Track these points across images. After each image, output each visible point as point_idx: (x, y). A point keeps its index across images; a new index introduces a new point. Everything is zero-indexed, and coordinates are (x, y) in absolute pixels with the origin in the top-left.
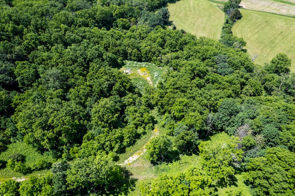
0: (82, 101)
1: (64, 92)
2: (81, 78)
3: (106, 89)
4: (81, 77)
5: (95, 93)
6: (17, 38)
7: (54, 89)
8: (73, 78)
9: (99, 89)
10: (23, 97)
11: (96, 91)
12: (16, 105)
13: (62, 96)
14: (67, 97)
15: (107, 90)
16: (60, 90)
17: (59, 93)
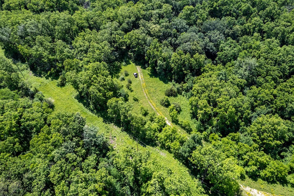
6: (244, 18)
8: (264, 78)
9: (281, 104)
11: (276, 104)
14: (245, 91)
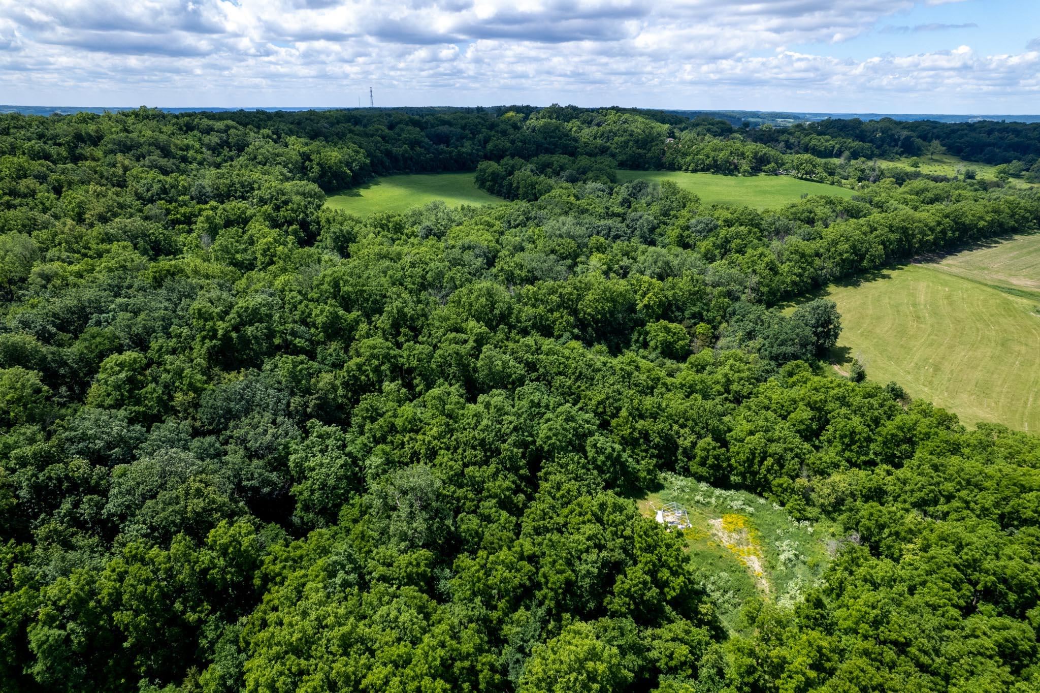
0: (495, 615)
1: (432, 564)
2: (502, 521)
3: (587, 580)
4: (504, 514)
5: (545, 590)
7: (403, 545)
8: (474, 512)
9: (562, 577)
10: (298, 553)
11: (550, 585)
12: (267, 579)
13: (423, 576)
14: (443, 585)
15: (592, 586)
16: (423, 551)
17: (418, 565)
